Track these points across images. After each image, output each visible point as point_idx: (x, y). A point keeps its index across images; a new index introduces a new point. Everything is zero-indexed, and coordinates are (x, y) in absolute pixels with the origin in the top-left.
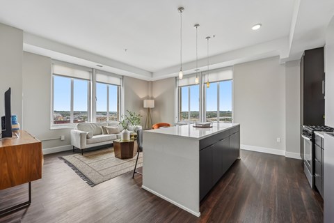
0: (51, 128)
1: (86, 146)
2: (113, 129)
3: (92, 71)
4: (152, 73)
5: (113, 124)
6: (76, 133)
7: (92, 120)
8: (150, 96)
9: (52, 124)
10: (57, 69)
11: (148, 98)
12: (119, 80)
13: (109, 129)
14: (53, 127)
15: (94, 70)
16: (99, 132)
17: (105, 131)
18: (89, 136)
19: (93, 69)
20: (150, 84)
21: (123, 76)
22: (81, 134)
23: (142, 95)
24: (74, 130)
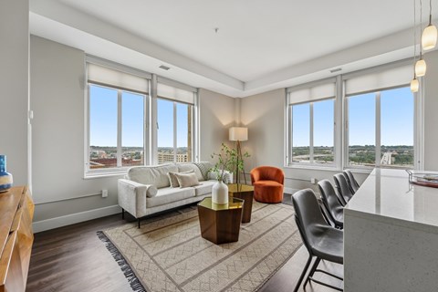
0: (85, 177)
1: (145, 212)
2: (187, 178)
3: (151, 78)
4: (244, 83)
5: (186, 169)
6: (128, 187)
7: (152, 162)
8: (238, 122)
9: (87, 168)
10: (95, 73)
11: (234, 124)
12: (191, 95)
13: (181, 177)
14: (89, 174)
15: (155, 77)
16: (166, 184)
17: (174, 181)
18: (151, 193)
19: (152, 74)
20: (237, 103)
21: (198, 89)
22: (136, 190)
23: (225, 121)
24: (122, 180)
